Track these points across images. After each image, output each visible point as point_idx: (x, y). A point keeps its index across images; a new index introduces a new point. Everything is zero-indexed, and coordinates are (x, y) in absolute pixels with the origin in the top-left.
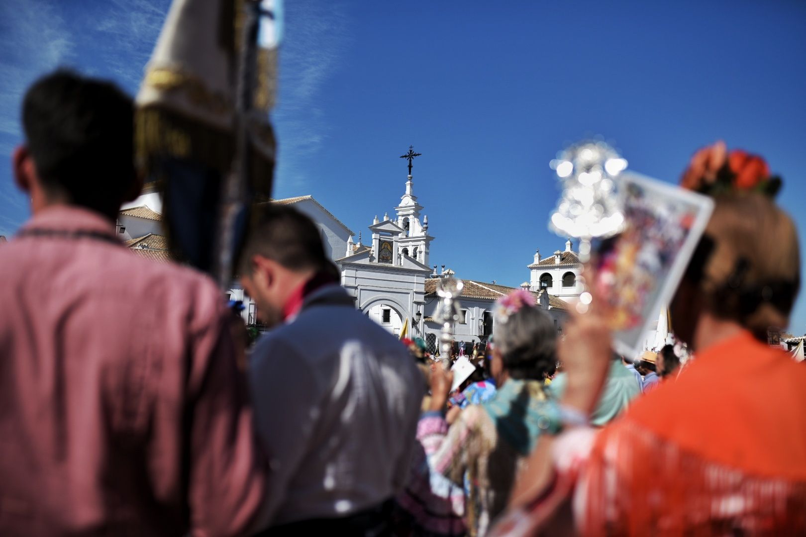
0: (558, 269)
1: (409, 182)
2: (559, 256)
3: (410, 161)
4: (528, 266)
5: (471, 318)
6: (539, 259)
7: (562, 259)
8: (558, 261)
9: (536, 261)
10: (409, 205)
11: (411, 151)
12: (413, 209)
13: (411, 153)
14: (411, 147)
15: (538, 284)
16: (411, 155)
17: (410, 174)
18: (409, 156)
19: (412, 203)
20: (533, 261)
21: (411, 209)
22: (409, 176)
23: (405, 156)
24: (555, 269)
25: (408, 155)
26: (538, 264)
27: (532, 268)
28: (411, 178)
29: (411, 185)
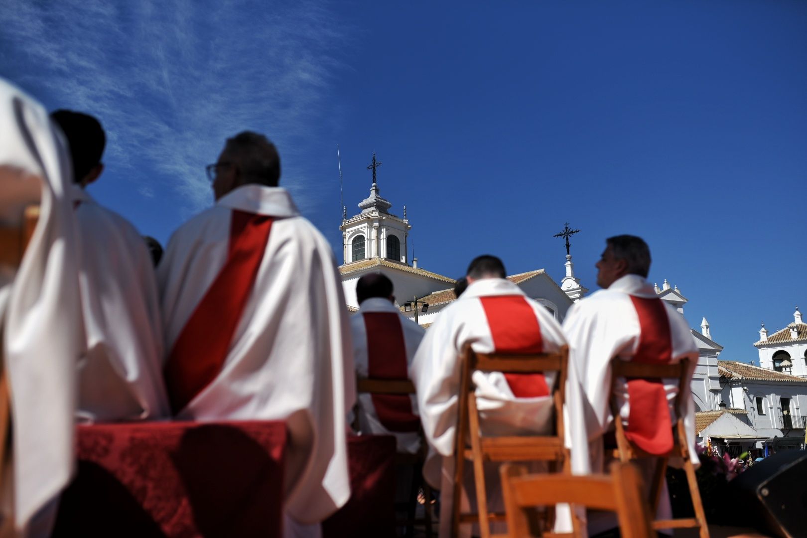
0: (798, 345)
1: (569, 263)
2: (795, 330)
3: (567, 239)
4: (756, 344)
5: (769, 406)
6: (767, 336)
7: (799, 333)
8: (794, 336)
9: (764, 338)
10: (571, 288)
11: (567, 228)
12: (579, 292)
13: (567, 231)
14: (566, 224)
15: (771, 365)
16: (567, 233)
17: (568, 254)
18: (565, 234)
19: (575, 285)
20: (759, 338)
21: (576, 293)
22: (568, 256)
23: (561, 235)
24: (793, 345)
25: (563, 233)
26: (766, 340)
27: (760, 347)
28: (571, 258)
29: (572, 266)
